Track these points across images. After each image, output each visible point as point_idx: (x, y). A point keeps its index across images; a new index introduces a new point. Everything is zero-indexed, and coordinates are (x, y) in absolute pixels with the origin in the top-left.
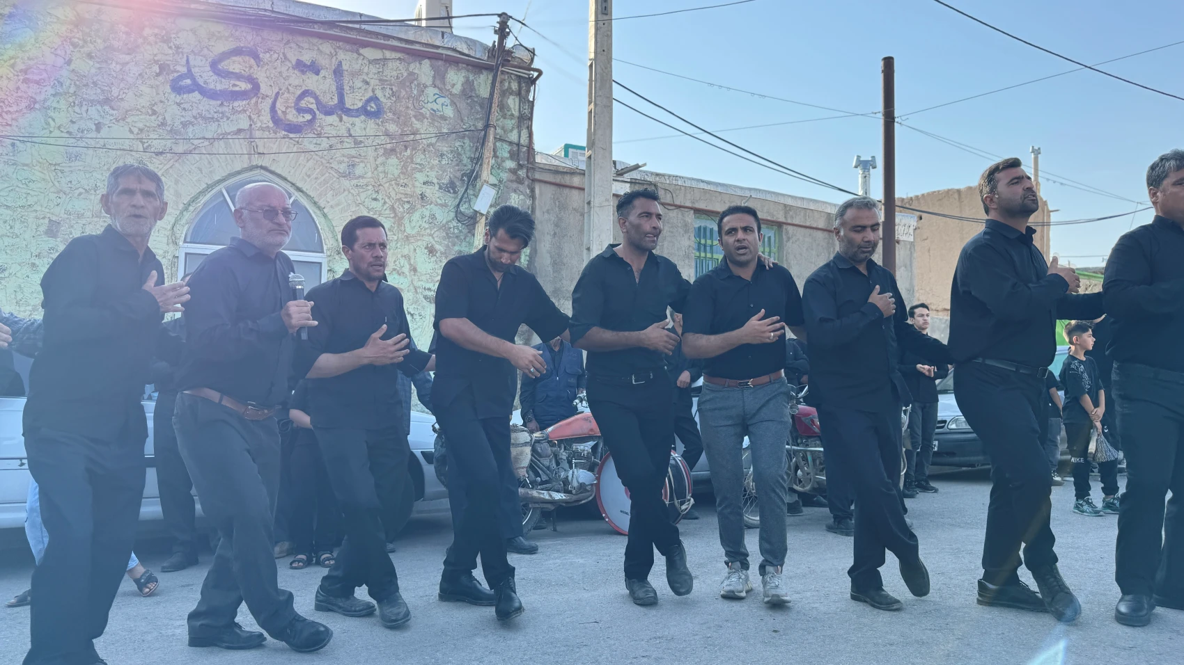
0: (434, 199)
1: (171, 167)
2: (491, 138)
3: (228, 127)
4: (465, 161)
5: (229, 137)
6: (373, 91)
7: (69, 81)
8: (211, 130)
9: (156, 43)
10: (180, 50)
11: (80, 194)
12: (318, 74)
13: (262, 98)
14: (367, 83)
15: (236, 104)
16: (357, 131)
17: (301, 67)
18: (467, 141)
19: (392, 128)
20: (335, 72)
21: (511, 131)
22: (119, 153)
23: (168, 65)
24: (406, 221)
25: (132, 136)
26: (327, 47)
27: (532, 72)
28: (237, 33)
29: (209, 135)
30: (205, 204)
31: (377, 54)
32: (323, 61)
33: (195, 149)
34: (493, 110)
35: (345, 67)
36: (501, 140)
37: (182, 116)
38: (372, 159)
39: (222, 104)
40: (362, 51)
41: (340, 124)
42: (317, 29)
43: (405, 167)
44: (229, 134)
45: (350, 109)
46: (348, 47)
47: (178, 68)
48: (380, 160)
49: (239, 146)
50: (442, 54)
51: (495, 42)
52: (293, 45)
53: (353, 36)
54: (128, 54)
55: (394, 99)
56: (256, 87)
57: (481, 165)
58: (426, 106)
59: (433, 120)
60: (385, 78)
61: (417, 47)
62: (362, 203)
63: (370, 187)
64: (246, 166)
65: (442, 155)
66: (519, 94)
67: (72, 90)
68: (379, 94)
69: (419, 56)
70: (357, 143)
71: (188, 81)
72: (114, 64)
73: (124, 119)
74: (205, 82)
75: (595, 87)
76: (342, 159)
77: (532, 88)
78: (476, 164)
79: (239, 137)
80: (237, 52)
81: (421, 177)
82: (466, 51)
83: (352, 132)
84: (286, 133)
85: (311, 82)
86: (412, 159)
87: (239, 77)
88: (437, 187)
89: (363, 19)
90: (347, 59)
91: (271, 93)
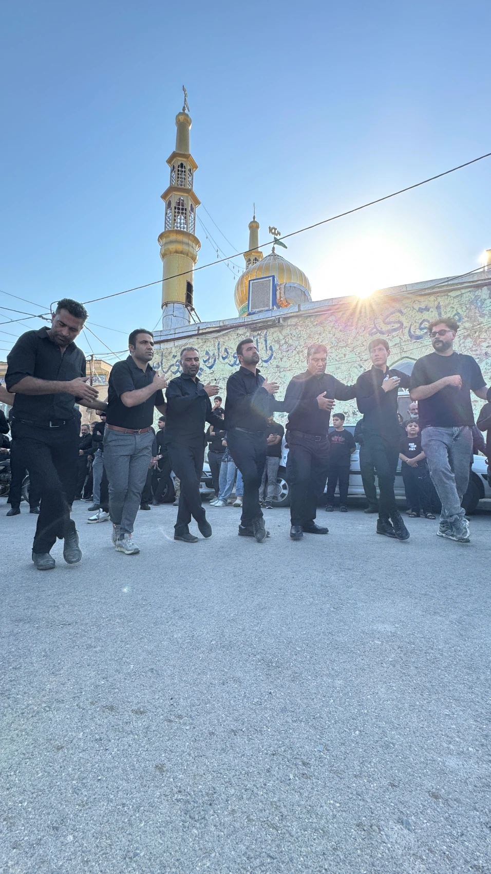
6: (456, 310)
9: (362, 319)
10: (371, 319)
12: (429, 311)
13: (405, 328)
14: (453, 308)
15: (394, 334)
17: (421, 310)
19: (468, 325)
20: (437, 308)
22: (352, 363)
23: (367, 326)
25: (356, 356)
26: (432, 298)
28: (392, 305)
31: (458, 293)
32: (431, 305)
35: (441, 304)
39: (388, 335)
40: (449, 294)
42: (427, 292)
43: (475, 341)
46: (442, 294)
47: (371, 326)
48: (462, 341)
49: (396, 350)
53: (445, 288)
55: (468, 311)
56: (402, 324)
58: (486, 309)
60: (463, 303)
61: (479, 282)
64: (399, 358)
68: (459, 311)
69: (481, 286)
71: (375, 330)
72: (348, 332)
73: (353, 351)
74: (381, 329)
79: (396, 347)
80: (393, 312)
84: (415, 340)
85: (426, 315)
86: (479, 337)
87: (395, 322)
89: (448, 279)
90: (442, 301)
91: (408, 325)
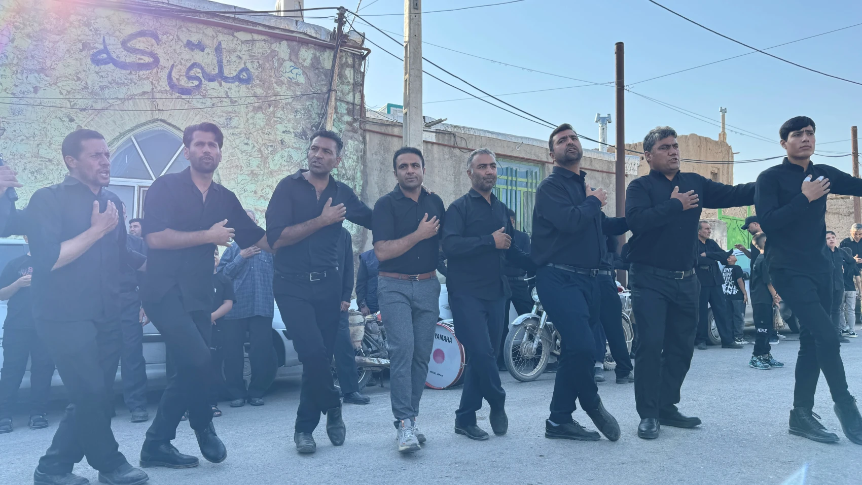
0: (291, 144)
1: (92, 120)
2: (333, 99)
3: (136, 90)
4: (314, 116)
5: (136, 97)
6: (245, 64)
7: (13, 54)
8: (122, 92)
9: (80, 27)
10: (98, 32)
11: (22, 140)
12: (203, 51)
13: (161, 69)
14: (240, 58)
15: (141, 73)
16: (233, 93)
17: (190, 45)
18: (315, 101)
19: (259, 91)
20: (216, 50)
21: (348, 94)
22: (52, 109)
23: (89, 43)
24: (270, 160)
25: (61, 97)
26: (210, 31)
27: (363, 51)
28: (141, 20)
29: (121, 96)
30: (118, 148)
31: (248, 37)
32: (207, 42)
33: (110, 106)
34: (334, 78)
35: (223, 46)
36: (340, 100)
37: (100, 82)
38: (244, 115)
39: (130, 73)
40: (236, 34)
41: (220, 88)
42: (202, 17)
43: (269, 120)
44: (136, 95)
45: (227, 77)
46: (225, 31)
47: (97, 45)
49: (145, 104)
50: (296, 37)
51: (335, 28)
52: (184, 29)
53: (229, 23)
54: (58, 35)
55: (260, 70)
56: (156, 60)
57: (326, 119)
58: (284, 75)
59: (290, 85)
60: (254, 54)
61: (277, 31)
62: (237, 147)
63: (243, 135)
64: (149, 119)
65: (296, 111)
66: (353, 67)
67: (15, 62)
68: (249, 66)
69: (279, 38)
70: (233, 102)
71: (105, 56)
72: (47, 43)
73: (55, 84)
74: (118, 57)
75: (410, 62)
76: (222, 114)
77: (363, 62)
78: (322, 118)
79: (144, 98)
80: (142, 34)
81: (281, 128)
82: (314, 35)
83: (229, 94)
84: (179, 95)
85: (198, 57)
86: (274, 114)
87: (143, 53)
88: (293, 135)
89: (237, 10)
90: (226, 40)
91: (168, 65)
